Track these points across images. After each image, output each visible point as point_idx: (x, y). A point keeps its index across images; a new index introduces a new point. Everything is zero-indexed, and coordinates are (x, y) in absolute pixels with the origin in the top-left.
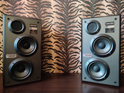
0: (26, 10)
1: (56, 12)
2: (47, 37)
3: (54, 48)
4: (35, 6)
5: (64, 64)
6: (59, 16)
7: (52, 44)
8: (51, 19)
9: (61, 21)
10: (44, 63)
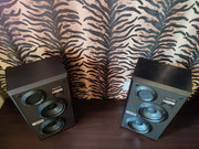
0: (30, 26)
2: (77, 65)
3: (87, 77)
4: (46, 18)
5: (102, 92)
6: (95, 37)
7: (84, 73)
8: (81, 41)
9: (98, 45)
10: (75, 91)
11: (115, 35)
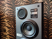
1: (8, 3)
3: (7, 25)
5: (13, 35)
6: (9, 6)
7: (6, 23)
8: (5, 7)
9: (10, 9)
10: (2, 34)
11: (15, 4)
